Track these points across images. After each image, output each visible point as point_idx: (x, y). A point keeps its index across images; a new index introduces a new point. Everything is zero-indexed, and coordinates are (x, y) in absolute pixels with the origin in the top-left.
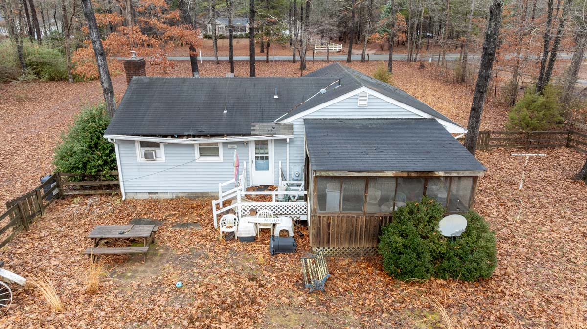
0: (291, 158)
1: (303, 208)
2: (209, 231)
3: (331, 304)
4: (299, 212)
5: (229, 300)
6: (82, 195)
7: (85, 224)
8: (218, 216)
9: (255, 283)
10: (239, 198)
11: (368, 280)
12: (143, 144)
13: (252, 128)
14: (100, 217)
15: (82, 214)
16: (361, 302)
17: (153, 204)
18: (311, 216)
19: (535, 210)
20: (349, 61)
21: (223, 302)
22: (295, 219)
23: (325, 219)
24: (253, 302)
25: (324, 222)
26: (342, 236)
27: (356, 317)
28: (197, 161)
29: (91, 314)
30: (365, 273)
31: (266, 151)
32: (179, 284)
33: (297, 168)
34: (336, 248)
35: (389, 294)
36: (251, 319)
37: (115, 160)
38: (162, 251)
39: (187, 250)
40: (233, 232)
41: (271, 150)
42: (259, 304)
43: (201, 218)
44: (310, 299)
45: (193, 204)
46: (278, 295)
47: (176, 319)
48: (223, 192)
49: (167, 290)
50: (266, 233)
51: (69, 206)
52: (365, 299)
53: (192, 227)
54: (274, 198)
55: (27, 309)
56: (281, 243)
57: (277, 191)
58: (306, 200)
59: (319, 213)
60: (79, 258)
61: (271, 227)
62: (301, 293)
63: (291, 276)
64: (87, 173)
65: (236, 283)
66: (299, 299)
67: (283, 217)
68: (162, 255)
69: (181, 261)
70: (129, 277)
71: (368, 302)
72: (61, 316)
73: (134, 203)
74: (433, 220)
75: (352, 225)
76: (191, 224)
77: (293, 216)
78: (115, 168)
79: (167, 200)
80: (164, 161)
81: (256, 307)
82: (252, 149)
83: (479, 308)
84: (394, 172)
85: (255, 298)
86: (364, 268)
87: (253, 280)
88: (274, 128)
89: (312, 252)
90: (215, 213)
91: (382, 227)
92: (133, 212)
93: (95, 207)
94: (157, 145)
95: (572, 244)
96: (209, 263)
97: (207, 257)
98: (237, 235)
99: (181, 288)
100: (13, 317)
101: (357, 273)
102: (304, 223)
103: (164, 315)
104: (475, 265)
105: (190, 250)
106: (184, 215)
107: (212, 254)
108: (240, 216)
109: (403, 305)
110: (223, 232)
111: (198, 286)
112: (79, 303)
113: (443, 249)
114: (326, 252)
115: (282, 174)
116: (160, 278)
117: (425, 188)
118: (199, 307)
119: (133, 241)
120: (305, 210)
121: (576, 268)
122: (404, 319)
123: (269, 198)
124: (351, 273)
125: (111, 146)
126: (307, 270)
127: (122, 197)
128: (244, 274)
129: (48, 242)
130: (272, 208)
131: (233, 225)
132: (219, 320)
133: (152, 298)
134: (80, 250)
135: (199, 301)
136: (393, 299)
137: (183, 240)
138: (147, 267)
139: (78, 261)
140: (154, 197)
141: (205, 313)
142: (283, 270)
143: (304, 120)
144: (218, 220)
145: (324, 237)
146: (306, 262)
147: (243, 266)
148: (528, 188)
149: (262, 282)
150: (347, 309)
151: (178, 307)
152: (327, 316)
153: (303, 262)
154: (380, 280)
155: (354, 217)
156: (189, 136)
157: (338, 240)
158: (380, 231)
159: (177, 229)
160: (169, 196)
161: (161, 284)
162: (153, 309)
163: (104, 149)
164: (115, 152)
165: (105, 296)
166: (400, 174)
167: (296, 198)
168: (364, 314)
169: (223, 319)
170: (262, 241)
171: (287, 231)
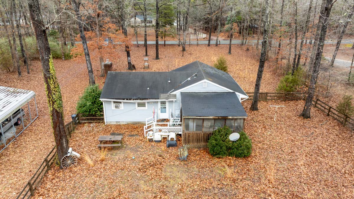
0: (175, 108)
1: (180, 129)
2: (142, 138)
3: (189, 165)
4: (178, 131)
5: (152, 163)
6: (88, 122)
7: (92, 135)
8: (146, 132)
9: (161, 157)
10: (154, 125)
11: (203, 157)
12: (114, 102)
13: (160, 96)
14: (98, 132)
15: (90, 131)
16: (199, 164)
17: (118, 126)
18: (183, 133)
19: (277, 130)
20: (209, 45)
21: (150, 164)
22: (177, 133)
23: (188, 134)
24: (161, 164)
25: (187, 135)
26: (194, 140)
27: (197, 169)
28: (136, 109)
29: (104, 167)
30: (202, 154)
31: (165, 105)
32: (134, 158)
33: (178, 112)
34: (192, 145)
35: (210, 162)
36: (160, 169)
37: (102, 108)
38: (125, 146)
39: (135, 145)
40: (152, 139)
41: (167, 105)
42: (163, 164)
43: (139, 133)
44: (181, 163)
45: (134, 127)
46: (170, 162)
47: (134, 169)
48: (148, 122)
49: (130, 159)
50: (165, 139)
51: (83, 127)
52: (201, 163)
53: (135, 136)
54: (168, 125)
55: (81, 165)
56: (171, 143)
57: (169, 122)
58: (181, 126)
59: (185, 131)
60: (94, 148)
61: (167, 137)
62: (178, 161)
63: (175, 155)
64: (91, 113)
65: (154, 157)
66: (177, 163)
67: (172, 133)
68: (125, 147)
69: (133, 150)
70: (115, 155)
71: (202, 164)
72: (94, 168)
73: (111, 126)
74: (227, 134)
75: (198, 136)
76: (135, 135)
77: (176, 132)
78: (102, 111)
79: (124, 125)
80: (123, 109)
81: (162, 165)
82: (159, 104)
83: (242, 167)
84: (213, 117)
85: (162, 162)
86: (202, 153)
87: (160, 156)
88: (168, 96)
89: (183, 146)
90: (145, 131)
91: (209, 137)
92: (111, 130)
93: (95, 128)
94: (120, 103)
95: (286, 144)
96: (143, 150)
97: (143, 148)
98: (154, 140)
99: (134, 159)
100: (78, 168)
101: (199, 154)
102: (180, 135)
103: (130, 168)
104: (242, 151)
105: (136, 145)
106: (132, 131)
107: (144, 147)
108: (155, 132)
109: (215, 165)
110: (148, 139)
111: (140, 158)
112: (99, 164)
113: (231, 145)
114: (188, 147)
115: (172, 114)
116: (126, 155)
117: (225, 123)
118: (142, 165)
119: (114, 142)
120: (181, 130)
121: (283, 153)
122: (214, 170)
123: (166, 125)
124: (197, 154)
125: (101, 103)
126: (180, 153)
127: (105, 123)
128: (157, 154)
129: (80, 142)
130: (168, 129)
131: (152, 136)
132: (149, 169)
133: (125, 162)
134: (94, 145)
135: (141, 163)
136: (211, 163)
137: (133, 141)
138: (121, 151)
139: (94, 149)
140: (118, 123)
141: (144, 167)
142: (172, 153)
143: (181, 92)
144: (146, 134)
145: (187, 141)
146: (180, 150)
147: (156, 152)
148: (278, 120)
149: (164, 157)
150: (194, 166)
151: (134, 165)
152: (187, 169)
153: (179, 150)
154: (207, 157)
155: (198, 133)
156: (134, 99)
157: (193, 141)
158: (208, 138)
159: (130, 137)
160: (124, 123)
161: (127, 158)
162: (125, 166)
163: (98, 104)
164: (103, 105)
165: (107, 162)
166: (215, 118)
167: (177, 125)
168: (200, 168)
169: (150, 169)
170: (164, 142)
171: (173, 138)
